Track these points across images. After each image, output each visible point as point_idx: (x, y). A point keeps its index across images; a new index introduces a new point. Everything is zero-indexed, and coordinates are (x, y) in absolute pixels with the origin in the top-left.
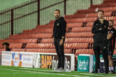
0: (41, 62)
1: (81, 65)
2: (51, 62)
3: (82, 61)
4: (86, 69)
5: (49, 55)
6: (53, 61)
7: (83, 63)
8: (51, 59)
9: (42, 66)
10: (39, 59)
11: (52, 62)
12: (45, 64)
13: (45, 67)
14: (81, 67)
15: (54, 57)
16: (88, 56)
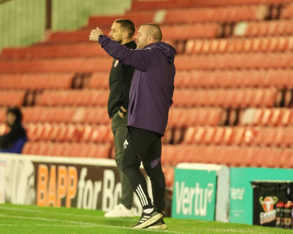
0: (35, 186)
1: (186, 201)
2: (73, 188)
5: (67, 165)
6: (82, 183)
7: (192, 194)
8: (74, 176)
9: (40, 201)
10: (29, 178)
11: (78, 189)
12: (52, 193)
13: (51, 205)
14: (187, 205)
15: (84, 172)
16: (213, 172)
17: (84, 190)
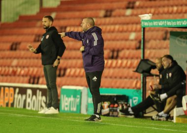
1: (66, 104)
3: (68, 96)
4: (75, 109)
5: (9, 87)
6: (16, 96)
7: (69, 101)
11: (14, 98)
12: (2, 100)
13: (1, 106)
14: (67, 106)
15: (17, 90)
17: (17, 99)
